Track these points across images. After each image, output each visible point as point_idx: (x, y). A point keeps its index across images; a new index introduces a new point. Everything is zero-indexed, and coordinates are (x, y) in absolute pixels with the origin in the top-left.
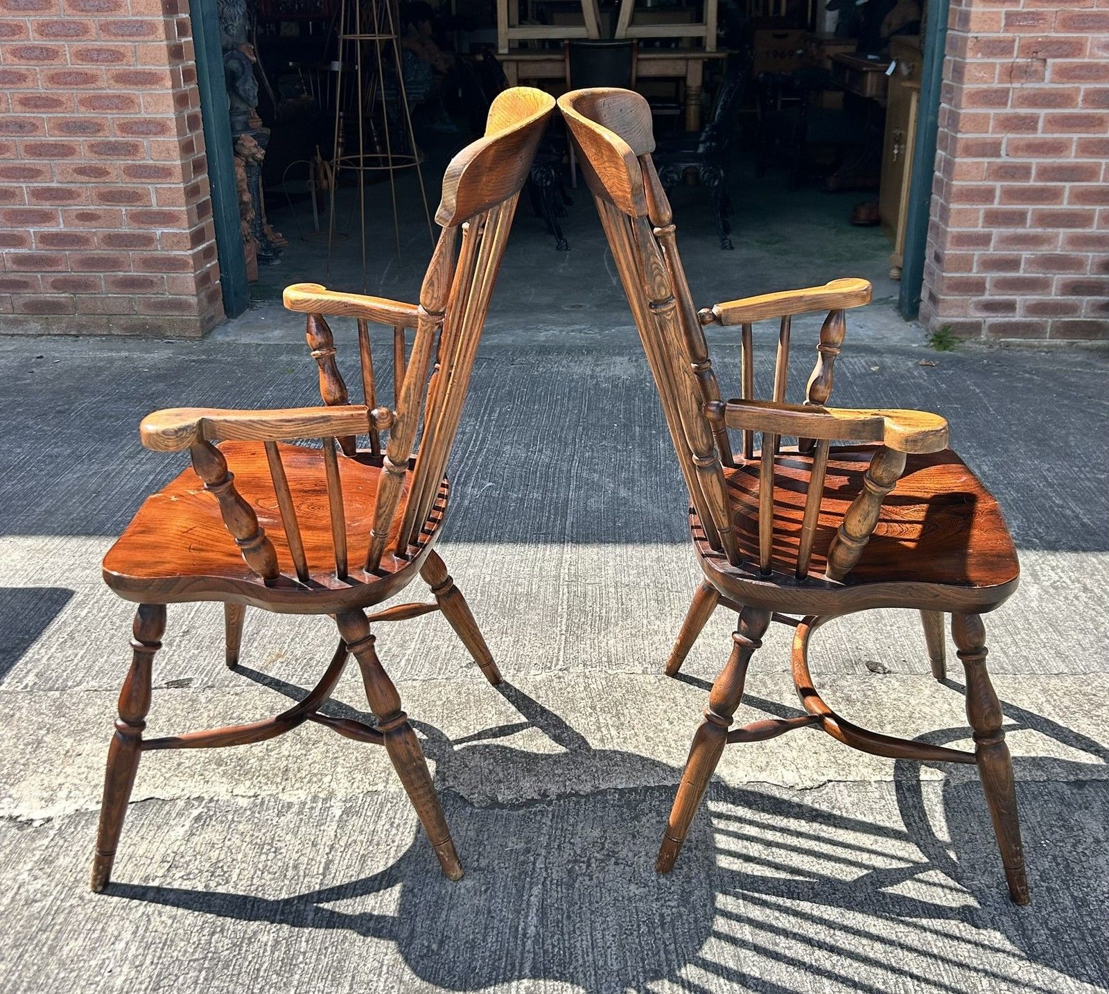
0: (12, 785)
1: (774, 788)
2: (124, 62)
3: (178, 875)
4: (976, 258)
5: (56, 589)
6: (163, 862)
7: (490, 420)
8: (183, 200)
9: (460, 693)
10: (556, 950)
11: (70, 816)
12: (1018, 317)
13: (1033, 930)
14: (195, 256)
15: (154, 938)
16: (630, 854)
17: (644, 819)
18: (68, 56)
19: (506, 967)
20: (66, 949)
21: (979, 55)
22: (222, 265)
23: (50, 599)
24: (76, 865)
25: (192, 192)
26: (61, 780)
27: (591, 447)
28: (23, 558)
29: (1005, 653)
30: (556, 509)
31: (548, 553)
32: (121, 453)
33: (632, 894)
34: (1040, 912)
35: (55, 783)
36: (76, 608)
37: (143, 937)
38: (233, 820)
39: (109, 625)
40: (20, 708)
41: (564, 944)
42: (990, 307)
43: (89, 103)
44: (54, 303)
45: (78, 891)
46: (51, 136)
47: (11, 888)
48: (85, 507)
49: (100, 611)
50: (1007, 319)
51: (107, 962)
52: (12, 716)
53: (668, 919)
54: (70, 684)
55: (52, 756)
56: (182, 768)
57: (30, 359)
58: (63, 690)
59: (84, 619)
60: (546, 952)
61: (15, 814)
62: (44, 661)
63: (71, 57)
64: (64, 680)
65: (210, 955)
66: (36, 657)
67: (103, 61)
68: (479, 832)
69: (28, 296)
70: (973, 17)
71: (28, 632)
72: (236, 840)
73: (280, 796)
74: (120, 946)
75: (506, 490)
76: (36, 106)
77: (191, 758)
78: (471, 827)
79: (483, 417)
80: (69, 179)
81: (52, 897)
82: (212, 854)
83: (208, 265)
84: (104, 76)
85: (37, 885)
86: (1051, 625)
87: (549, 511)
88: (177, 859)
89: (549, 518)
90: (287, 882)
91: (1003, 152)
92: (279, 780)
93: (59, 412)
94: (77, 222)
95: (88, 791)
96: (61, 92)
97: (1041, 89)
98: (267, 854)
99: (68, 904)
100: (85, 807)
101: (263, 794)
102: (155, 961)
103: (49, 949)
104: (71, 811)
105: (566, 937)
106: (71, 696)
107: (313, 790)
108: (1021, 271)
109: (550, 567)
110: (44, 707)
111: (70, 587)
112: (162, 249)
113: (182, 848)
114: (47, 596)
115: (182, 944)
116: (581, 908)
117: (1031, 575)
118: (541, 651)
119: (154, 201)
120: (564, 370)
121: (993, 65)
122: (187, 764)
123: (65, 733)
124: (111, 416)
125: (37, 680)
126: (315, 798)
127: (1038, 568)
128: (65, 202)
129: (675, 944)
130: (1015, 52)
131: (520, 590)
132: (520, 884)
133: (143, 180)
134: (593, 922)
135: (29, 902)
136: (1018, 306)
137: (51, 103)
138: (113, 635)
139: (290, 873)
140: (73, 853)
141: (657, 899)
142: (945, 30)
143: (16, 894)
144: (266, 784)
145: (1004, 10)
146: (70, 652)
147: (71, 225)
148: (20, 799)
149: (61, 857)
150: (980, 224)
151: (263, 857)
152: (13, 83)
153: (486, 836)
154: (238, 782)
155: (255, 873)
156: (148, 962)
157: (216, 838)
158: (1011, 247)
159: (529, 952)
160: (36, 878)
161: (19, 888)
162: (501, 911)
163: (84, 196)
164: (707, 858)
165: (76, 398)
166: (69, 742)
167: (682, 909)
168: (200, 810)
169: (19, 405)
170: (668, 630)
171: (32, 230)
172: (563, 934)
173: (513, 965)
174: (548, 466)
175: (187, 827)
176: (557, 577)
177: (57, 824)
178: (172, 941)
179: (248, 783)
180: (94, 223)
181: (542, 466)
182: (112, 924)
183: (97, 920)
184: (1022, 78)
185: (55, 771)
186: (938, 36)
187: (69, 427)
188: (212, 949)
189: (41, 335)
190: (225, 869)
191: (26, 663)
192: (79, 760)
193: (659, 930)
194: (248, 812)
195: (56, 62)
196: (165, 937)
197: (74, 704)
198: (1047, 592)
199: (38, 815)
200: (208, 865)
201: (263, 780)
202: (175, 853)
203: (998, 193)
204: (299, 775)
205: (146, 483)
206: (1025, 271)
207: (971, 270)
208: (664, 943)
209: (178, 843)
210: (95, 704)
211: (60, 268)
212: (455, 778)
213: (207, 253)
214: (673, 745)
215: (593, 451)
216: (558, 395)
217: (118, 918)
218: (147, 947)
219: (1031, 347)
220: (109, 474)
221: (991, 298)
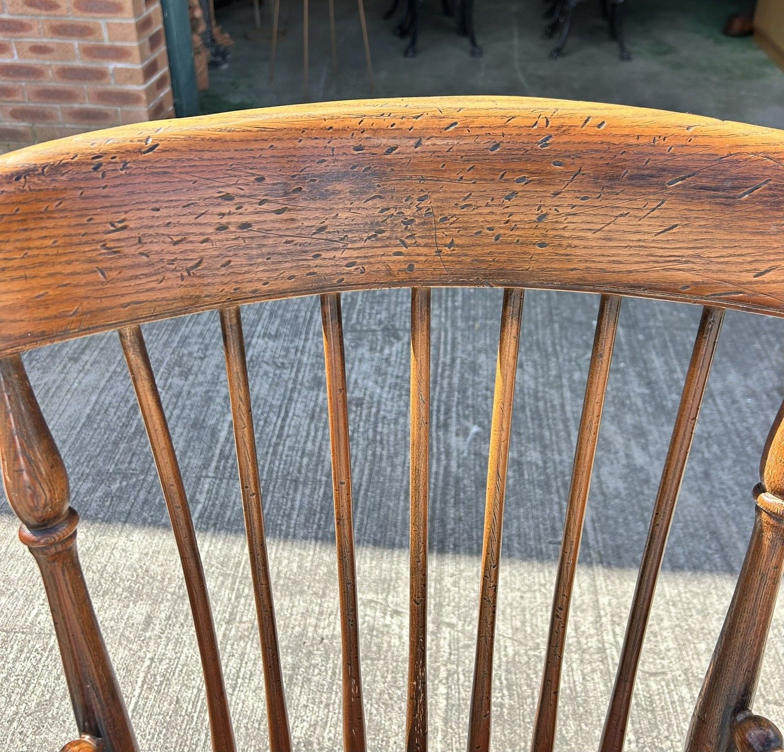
8: (133, 33)
14: (148, 91)
22: (175, 92)
25: (144, 25)
44: (14, 131)
79: (446, 302)
80: (20, 10)
83: (162, 94)
94: (30, 54)
112: (116, 83)
119: (105, 35)
128: (17, 34)
133: (96, 15)
147: (25, 57)
163: (35, 30)
180: (48, 56)
211: (17, 98)
213: (160, 84)
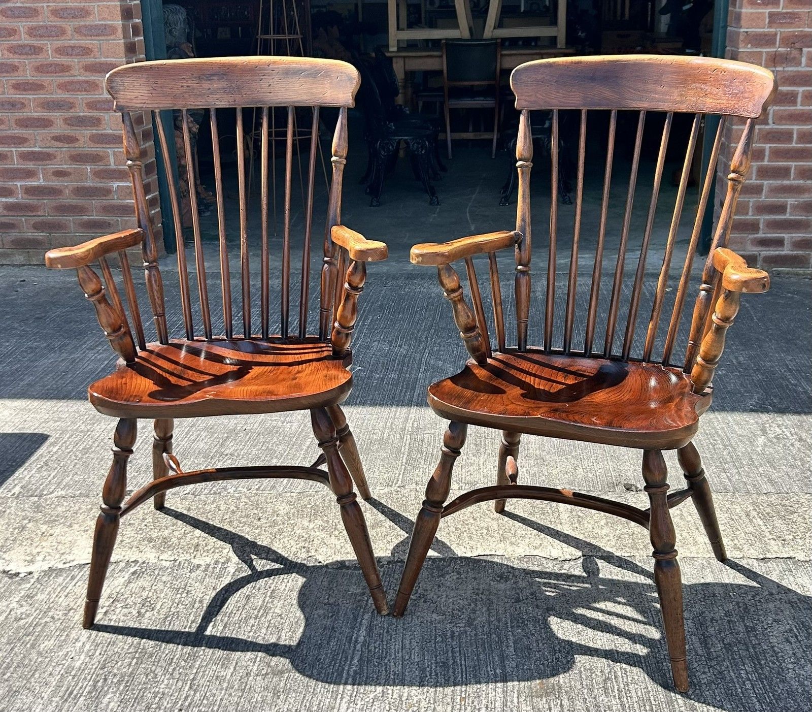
0: (5, 552)
1: (543, 559)
2: (92, 56)
3: (119, 606)
4: (751, 204)
5: (36, 434)
6: (109, 598)
7: (364, 325)
9: (324, 500)
10: (377, 650)
11: (45, 571)
12: (786, 251)
13: (712, 644)
15: (102, 640)
16: (435, 597)
17: (448, 577)
18: (50, 52)
19: (341, 659)
20: (42, 646)
21: (749, 46)
22: (163, 212)
23: (30, 440)
24: (49, 599)
25: (142, 155)
26: (38, 550)
27: (439, 344)
28: (11, 414)
29: (730, 480)
30: (408, 384)
31: (398, 413)
32: (84, 346)
33: (433, 619)
34: (720, 634)
35: (35, 552)
36: (49, 446)
37: (95, 640)
38: (158, 574)
39: (73, 457)
40: (10, 507)
41: (382, 647)
42: (764, 243)
43: (64, 87)
44: (34, 240)
45: (50, 614)
46: (36, 112)
47: (5, 611)
48: (57, 382)
49: (67, 448)
50: (777, 253)
51: (70, 653)
52: (4, 512)
53: (457, 634)
54: (45, 493)
55: (33, 535)
56: (124, 543)
57: (14, 282)
58: (40, 496)
59: (56, 453)
60: (370, 651)
61: (7, 569)
62: (27, 478)
63: (52, 52)
64: (41, 491)
65: (140, 650)
66: (21, 476)
67: (76, 55)
68: (330, 582)
69: (14, 234)
70: (743, 16)
71: (15, 461)
72: (160, 586)
73: (192, 560)
74: (79, 645)
75: (372, 372)
76: (25, 90)
77: (130, 538)
78: (325, 579)
80: (48, 145)
81: (32, 617)
82: (143, 593)
83: (153, 212)
84: (77, 67)
85: (23, 610)
86: (768, 462)
87: (402, 386)
88: (119, 596)
89: (401, 391)
90: (194, 610)
91: (770, 121)
92: (192, 551)
93: (38, 318)
94: (53, 177)
95: (58, 556)
96: (45, 79)
97: (798, 71)
98: (181, 594)
99: (44, 621)
100: (55, 566)
101: (181, 559)
102: (103, 653)
103: (31, 645)
104: (46, 568)
105: (385, 643)
106: (46, 500)
107: (215, 557)
108: (788, 215)
109: (399, 424)
110: (27, 506)
111: (45, 433)
112: (118, 198)
113: (122, 591)
114: (29, 439)
115: (121, 644)
116: (397, 627)
117: (761, 430)
118: (386, 475)
119: (112, 160)
120: (425, 290)
121: (761, 53)
122: (128, 541)
123: (42, 522)
124: (77, 321)
125: (22, 490)
126: (217, 562)
127: (768, 425)
128: (44, 162)
129: (460, 647)
130: (778, 43)
131: (375, 437)
132: (357, 613)
133: (104, 146)
134: (404, 635)
135: (17, 620)
136: (786, 243)
137: (37, 87)
138: (76, 464)
139: (197, 605)
140: (46, 593)
141: (450, 623)
142: (725, 27)
143: (9, 614)
144: (183, 553)
145: (768, 11)
146: (45, 473)
147: (48, 180)
148: (10, 561)
149: (39, 595)
150: (754, 178)
151: (179, 596)
152: (7, 72)
153: (335, 585)
154: (163, 552)
155: (173, 604)
156: (97, 653)
157: (146, 584)
158: (780, 195)
159: (358, 651)
160: (22, 606)
161: (10, 611)
162: (341, 627)
163: (58, 158)
164: (489, 600)
165: (50, 309)
166: (44, 528)
167: (467, 628)
168: (136, 568)
169: (7, 313)
170: (481, 463)
171: (19, 184)
172: (382, 641)
173: (346, 658)
174: (405, 356)
175: (126, 578)
176: (404, 429)
177: (36, 576)
178: (114, 642)
179: (170, 553)
180: (66, 179)
181: (401, 356)
182: (74, 632)
183: (64, 630)
184: (783, 63)
185: (35, 545)
186: (721, 31)
187: (45, 329)
188: (141, 647)
189: (24, 265)
190: (152, 602)
191: (14, 480)
192: (51, 538)
193: (450, 640)
194: (169, 570)
195: (40, 56)
196: (109, 640)
197: (48, 505)
198: (771, 441)
199: (23, 570)
200: (140, 600)
201: (181, 551)
202: (118, 593)
203: (767, 153)
204: (206, 548)
205: (102, 366)
206: (791, 215)
207: (747, 214)
208: (452, 647)
209: (120, 587)
210: (63, 505)
211: (39, 213)
212: (316, 550)
213: (152, 203)
214: (475, 533)
215: (440, 346)
216: (418, 307)
217: (77, 629)
218: (97, 645)
219: (797, 274)
220: (75, 360)
221: (764, 235)
